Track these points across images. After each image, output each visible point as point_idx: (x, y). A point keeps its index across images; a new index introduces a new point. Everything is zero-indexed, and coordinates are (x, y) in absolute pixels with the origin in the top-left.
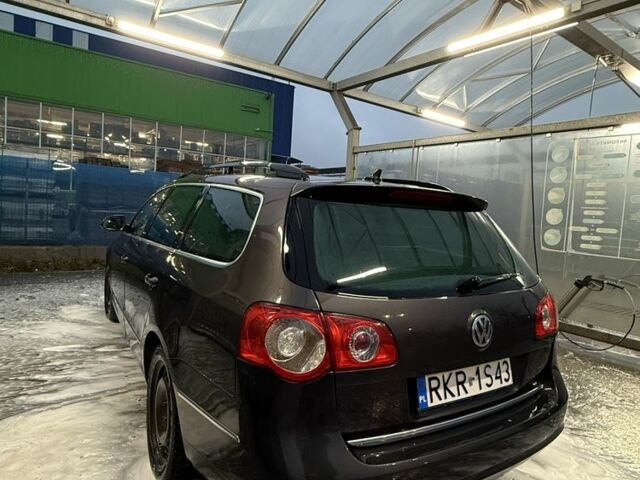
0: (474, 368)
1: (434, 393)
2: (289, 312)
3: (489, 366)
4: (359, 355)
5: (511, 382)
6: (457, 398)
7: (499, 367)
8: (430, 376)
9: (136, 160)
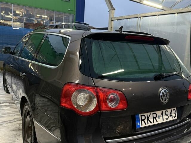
0: (161, 112)
1: (143, 121)
2: (82, 87)
3: (167, 111)
4: (111, 105)
5: (176, 118)
6: (153, 124)
7: (171, 111)
8: (141, 115)
9: (15, 23)
